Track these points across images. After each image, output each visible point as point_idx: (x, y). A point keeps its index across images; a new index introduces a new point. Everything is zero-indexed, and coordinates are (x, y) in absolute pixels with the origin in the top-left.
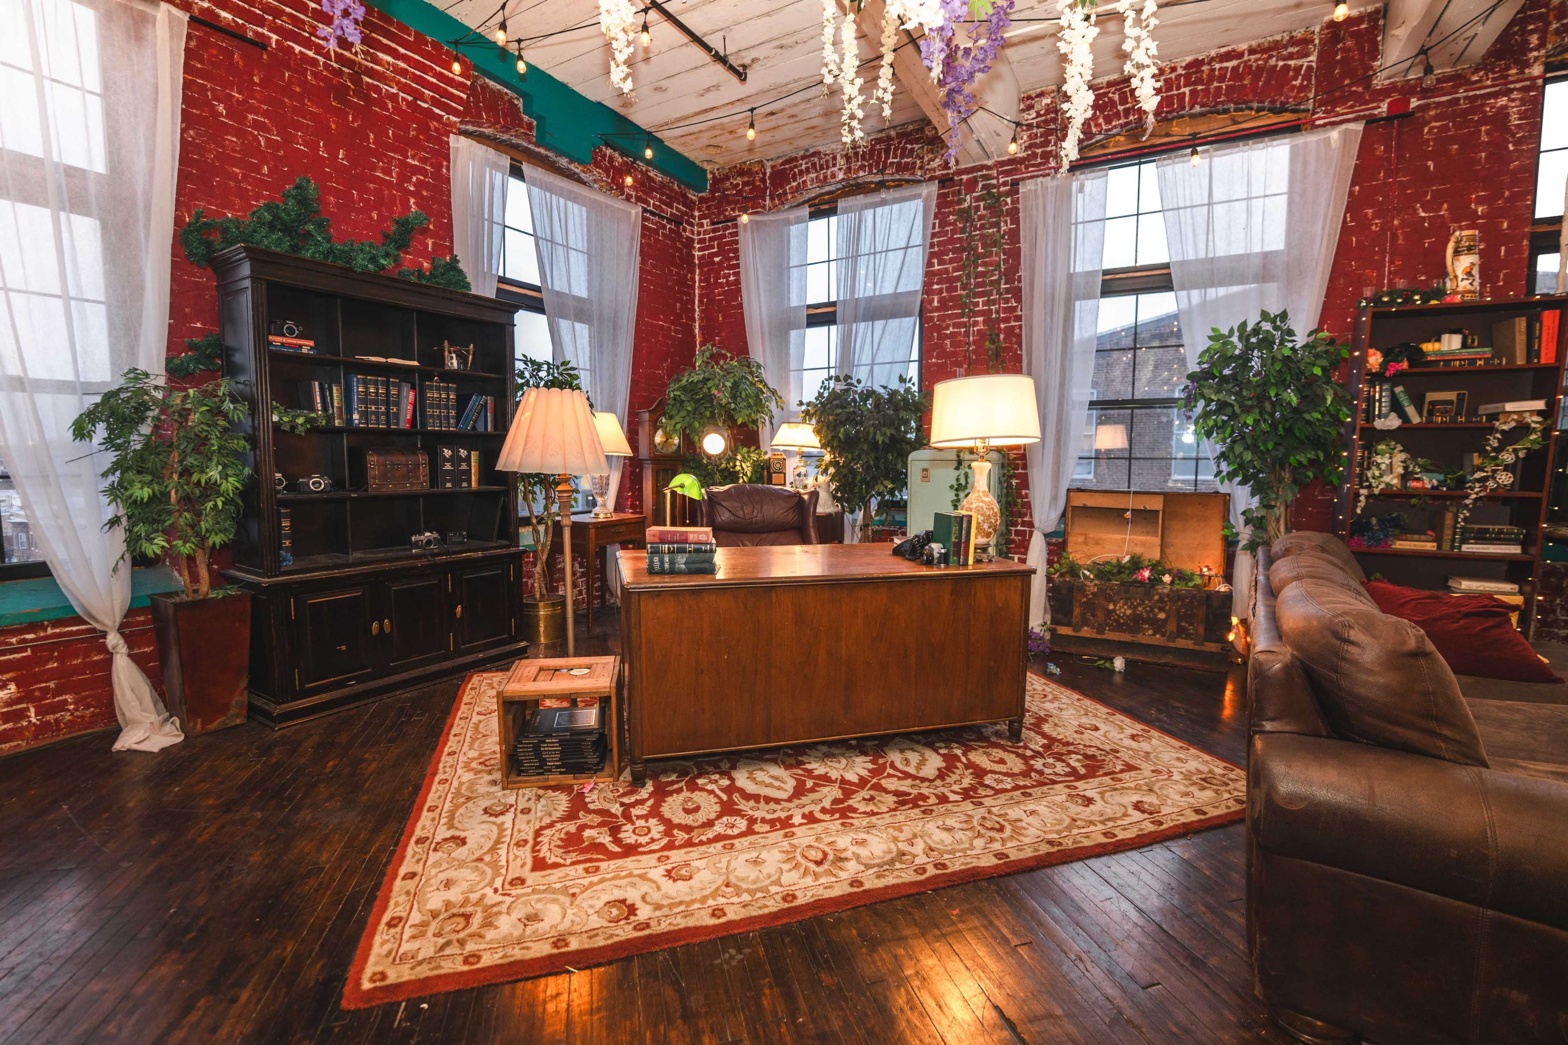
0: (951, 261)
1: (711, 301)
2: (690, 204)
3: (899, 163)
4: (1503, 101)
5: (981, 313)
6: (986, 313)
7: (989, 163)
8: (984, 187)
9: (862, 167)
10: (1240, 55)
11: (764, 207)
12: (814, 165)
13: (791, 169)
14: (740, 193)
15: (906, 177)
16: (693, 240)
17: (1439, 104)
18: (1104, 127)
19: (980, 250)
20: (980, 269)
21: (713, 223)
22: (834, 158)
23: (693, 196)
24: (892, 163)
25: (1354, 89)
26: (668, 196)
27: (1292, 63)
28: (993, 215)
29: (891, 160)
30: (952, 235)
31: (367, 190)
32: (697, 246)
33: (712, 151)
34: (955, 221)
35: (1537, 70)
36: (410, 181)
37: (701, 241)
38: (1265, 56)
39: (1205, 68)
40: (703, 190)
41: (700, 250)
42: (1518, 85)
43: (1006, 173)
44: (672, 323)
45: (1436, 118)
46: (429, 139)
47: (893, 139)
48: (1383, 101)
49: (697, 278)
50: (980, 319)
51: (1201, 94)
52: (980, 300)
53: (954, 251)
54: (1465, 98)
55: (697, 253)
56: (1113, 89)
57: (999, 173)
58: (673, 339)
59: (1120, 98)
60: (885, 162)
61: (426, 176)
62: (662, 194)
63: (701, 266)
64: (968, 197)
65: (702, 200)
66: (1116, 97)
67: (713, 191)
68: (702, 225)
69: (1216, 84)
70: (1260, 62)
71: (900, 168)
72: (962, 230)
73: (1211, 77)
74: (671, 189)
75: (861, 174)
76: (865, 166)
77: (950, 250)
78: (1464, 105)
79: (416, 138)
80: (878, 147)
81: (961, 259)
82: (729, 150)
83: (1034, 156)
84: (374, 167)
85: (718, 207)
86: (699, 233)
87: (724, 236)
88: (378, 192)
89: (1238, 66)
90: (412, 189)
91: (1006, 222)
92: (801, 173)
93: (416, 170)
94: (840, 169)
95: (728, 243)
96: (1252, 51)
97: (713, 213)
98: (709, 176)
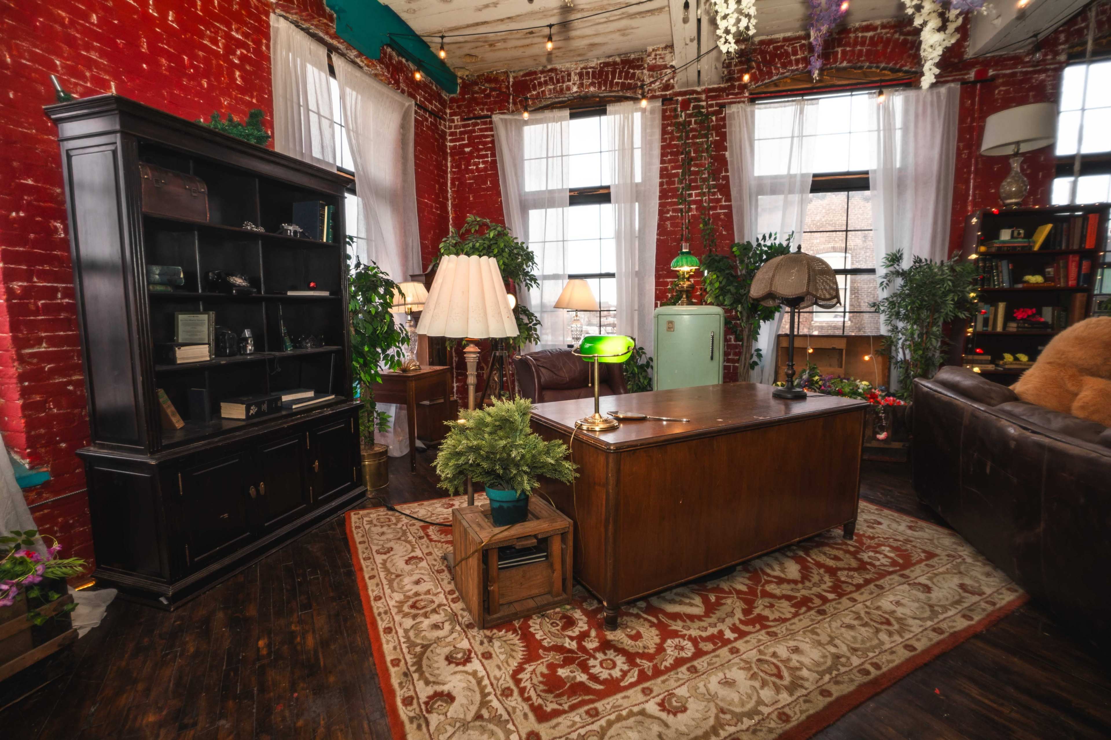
0: (670, 162)
1: (462, 184)
2: (443, 103)
3: (623, 84)
4: (1043, 76)
5: (695, 202)
6: (699, 203)
7: (699, 89)
8: (695, 107)
9: (593, 84)
10: (875, 29)
11: (508, 109)
12: (551, 79)
13: (532, 81)
14: (488, 96)
15: (628, 95)
16: (445, 133)
17: (1005, 75)
18: (781, 71)
19: (693, 155)
20: (692, 169)
21: (463, 119)
22: (569, 75)
23: (445, 96)
24: (617, 83)
25: (952, 60)
26: (430, 95)
27: (910, 38)
28: (702, 128)
29: (616, 80)
30: (670, 142)
31: (195, 57)
32: (449, 138)
33: (468, 60)
34: (673, 131)
35: (1063, 58)
36: (234, 54)
37: (452, 134)
38: (892, 31)
39: (852, 35)
40: (454, 92)
41: (451, 141)
42: (1052, 67)
43: (713, 98)
44: (434, 201)
45: (1004, 84)
46: (250, 15)
47: (618, 64)
48: (971, 69)
49: (449, 164)
50: (693, 207)
51: (849, 54)
52: (693, 192)
53: (672, 154)
54: (1021, 72)
55: (449, 144)
56: (787, 44)
57: (707, 97)
58: (433, 213)
59: (792, 50)
60: (612, 82)
61: (248, 51)
62: (425, 92)
63: (452, 155)
64: (683, 114)
65: (452, 100)
66: (790, 50)
67: (463, 93)
68: (453, 121)
69: (859, 48)
70: (889, 35)
71: (624, 87)
72: (679, 138)
73: (856, 43)
74: (431, 89)
75: (592, 89)
76: (595, 83)
77: (668, 153)
78: (1020, 77)
79: (238, 12)
80: (606, 69)
81: (678, 161)
82: (483, 60)
83: (733, 87)
84: (202, 35)
85: (468, 106)
86: (450, 128)
87: (474, 131)
88: (206, 61)
89: (874, 36)
90: (236, 61)
91: (712, 135)
92: (540, 84)
93: (241, 44)
94: (574, 84)
95: (478, 137)
96: (883, 26)
97: (463, 112)
98: (459, 81)
